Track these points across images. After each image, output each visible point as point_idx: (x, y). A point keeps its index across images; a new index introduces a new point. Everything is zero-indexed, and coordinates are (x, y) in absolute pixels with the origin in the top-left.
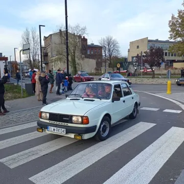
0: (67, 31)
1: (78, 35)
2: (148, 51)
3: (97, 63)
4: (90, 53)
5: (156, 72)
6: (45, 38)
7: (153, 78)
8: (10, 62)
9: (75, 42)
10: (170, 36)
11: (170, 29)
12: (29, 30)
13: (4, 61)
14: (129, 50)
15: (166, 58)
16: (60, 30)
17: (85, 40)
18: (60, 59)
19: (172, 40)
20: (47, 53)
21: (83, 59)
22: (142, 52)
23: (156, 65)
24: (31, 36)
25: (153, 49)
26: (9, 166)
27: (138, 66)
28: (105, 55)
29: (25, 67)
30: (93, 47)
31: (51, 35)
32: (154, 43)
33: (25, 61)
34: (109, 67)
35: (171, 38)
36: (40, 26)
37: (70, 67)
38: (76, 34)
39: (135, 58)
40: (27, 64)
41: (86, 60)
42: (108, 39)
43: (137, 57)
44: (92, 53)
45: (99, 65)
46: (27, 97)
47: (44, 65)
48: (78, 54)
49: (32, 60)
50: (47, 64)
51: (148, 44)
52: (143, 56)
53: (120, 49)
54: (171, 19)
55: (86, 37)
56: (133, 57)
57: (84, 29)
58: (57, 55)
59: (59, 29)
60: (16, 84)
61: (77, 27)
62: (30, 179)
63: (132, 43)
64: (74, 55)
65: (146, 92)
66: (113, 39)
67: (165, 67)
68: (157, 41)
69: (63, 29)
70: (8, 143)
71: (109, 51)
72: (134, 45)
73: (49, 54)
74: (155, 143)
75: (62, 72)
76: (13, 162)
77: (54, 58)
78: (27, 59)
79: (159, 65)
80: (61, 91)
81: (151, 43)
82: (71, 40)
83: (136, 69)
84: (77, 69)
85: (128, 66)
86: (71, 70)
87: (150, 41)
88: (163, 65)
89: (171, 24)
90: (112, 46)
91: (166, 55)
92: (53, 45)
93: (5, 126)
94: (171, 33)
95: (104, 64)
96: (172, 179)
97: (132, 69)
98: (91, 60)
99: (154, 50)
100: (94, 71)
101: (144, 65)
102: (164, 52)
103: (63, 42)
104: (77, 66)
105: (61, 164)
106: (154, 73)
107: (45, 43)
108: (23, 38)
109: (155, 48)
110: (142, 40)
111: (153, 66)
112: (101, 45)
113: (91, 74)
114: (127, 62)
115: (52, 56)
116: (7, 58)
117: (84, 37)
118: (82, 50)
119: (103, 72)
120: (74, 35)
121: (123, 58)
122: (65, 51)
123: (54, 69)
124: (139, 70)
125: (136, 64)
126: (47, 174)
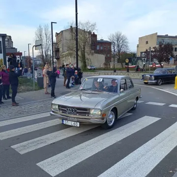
0: (77, 27)
1: (88, 31)
2: (157, 46)
3: (106, 58)
4: (100, 48)
6: (57, 34)
8: (25, 57)
9: (85, 38)
12: (43, 27)
13: (18, 56)
14: (138, 45)
15: (175, 53)
16: (71, 27)
17: (95, 36)
18: (71, 54)
20: (59, 49)
21: (92, 54)
22: (150, 47)
23: (165, 61)
24: (44, 32)
25: (162, 44)
26: (19, 152)
27: (147, 61)
28: (114, 51)
29: (38, 62)
30: (102, 43)
31: (62, 32)
32: (163, 38)
33: (38, 56)
34: (118, 62)
36: (52, 23)
37: (79, 62)
38: (86, 31)
39: (143, 54)
40: (40, 59)
41: (96, 55)
42: (117, 35)
43: (146, 52)
44: (102, 48)
45: (108, 60)
46: (39, 90)
47: (55, 60)
48: (87, 49)
49: (44, 55)
50: (58, 59)
51: (157, 39)
52: (152, 51)
53: (129, 45)
55: (95, 33)
56: (141, 53)
57: (94, 25)
58: (68, 50)
59: (70, 25)
61: (87, 23)
62: (37, 164)
63: (141, 39)
64: (84, 51)
65: (153, 87)
66: (122, 35)
67: (175, 62)
68: (166, 36)
69: (74, 26)
70: (19, 131)
71: (118, 46)
72: (144, 40)
73: (61, 50)
74: (158, 137)
75: (72, 67)
77: (65, 53)
78: (40, 54)
79: (168, 60)
80: (70, 85)
81: (160, 38)
82: (81, 36)
83: (145, 65)
84: (87, 64)
85: (137, 61)
86: (80, 65)
87: (159, 37)
88: (172, 61)
90: (121, 42)
91: (175, 50)
92: (65, 41)
93: (17, 116)
95: (112, 59)
96: (171, 171)
97: (141, 64)
98: (100, 55)
99: (163, 46)
100: (102, 66)
101: (152, 61)
102: (174, 47)
103: (73, 38)
104: (86, 61)
105: (66, 152)
107: (56, 38)
108: (36, 34)
109: (164, 43)
110: (151, 36)
111: (162, 61)
112: (110, 41)
113: (100, 69)
114: (135, 57)
115: (64, 51)
116: (21, 53)
117: (94, 33)
118: (91, 45)
119: (111, 67)
120: (84, 31)
121: (132, 53)
122: (75, 46)
123: (65, 64)
124: (148, 65)
125: (144, 60)
126: (52, 161)
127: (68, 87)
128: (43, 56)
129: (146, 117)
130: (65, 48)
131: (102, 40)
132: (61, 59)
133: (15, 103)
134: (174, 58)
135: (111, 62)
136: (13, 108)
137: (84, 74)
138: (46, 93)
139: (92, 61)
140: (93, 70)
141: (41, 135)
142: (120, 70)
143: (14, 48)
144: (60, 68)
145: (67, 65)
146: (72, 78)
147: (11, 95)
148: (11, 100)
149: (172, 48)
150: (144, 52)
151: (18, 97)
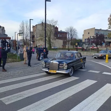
0: (46, 23)
1: (53, 25)
2: (95, 36)
3: (63, 42)
4: (60, 36)
5: (99, 49)
6: (33, 27)
7: (97, 52)
8: (12, 40)
9: (51, 29)
10: (108, 27)
11: (109, 23)
12: (24, 22)
13: (8, 40)
14: (83, 35)
15: (106, 40)
16: (42, 22)
17: (57, 28)
18: (41, 39)
19: (110, 30)
21: (55, 40)
22: (91, 36)
24: (25, 25)
26: (5, 103)
28: (69, 38)
29: (21, 43)
30: (62, 33)
31: (37, 25)
32: (99, 31)
33: (21, 40)
34: (71, 45)
35: (110, 29)
36: (30, 20)
37: (47, 44)
38: (51, 25)
40: (22, 42)
41: (57, 40)
42: (71, 28)
43: (88, 39)
44: (61, 36)
45: (65, 43)
46: (20, 61)
47: (31, 43)
48: (52, 36)
50: (33, 42)
51: (95, 31)
52: (92, 39)
53: (77, 34)
54: (109, 17)
56: (85, 39)
57: (56, 22)
58: (40, 37)
59: (42, 21)
60: (14, 53)
61: (52, 20)
63: (85, 31)
64: (50, 37)
65: (93, 61)
66: (74, 28)
67: (106, 46)
68: (101, 30)
69: (44, 22)
70: (6, 89)
71: (71, 35)
72: (87, 32)
73: (35, 36)
74: (95, 93)
75: (42, 47)
76: (8, 100)
77: (38, 38)
78: (22, 39)
79: (101, 44)
80: (41, 58)
81: (97, 31)
82: (48, 28)
83: (87, 47)
86: (47, 46)
88: (104, 45)
89: (109, 20)
90: (73, 32)
91: (106, 39)
92: (38, 31)
93: (5, 79)
94: (109, 25)
95: (67, 43)
97: (85, 47)
98: (60, 40)
100: (61, 47)
101: (92, 44)
102: (105, 36)
103: (44, 29)
104: (51, 44)
105: (36, 103)
106: (98, 50)
107: (33, 29)
108: (20, 26)
109: (99, 34)
110: (92, 29)
111: (98, 45)
112: (66, 32)
113: (60, 49)
114: (82, 42)
115: (37, 37)
116: (10, 38)
117: (56, 26)
118: (55, 34)
119: (67, 48)
120: (50, 25)
121: (79, 39)
122: (44, 34)
123: (38, 45)
124: (89, 47)
125: (87, 44)
126: (27, 109)
127: (39, 60)
128: (24, 40)
129: (88, 80)
130: (38, 35)
131: (61, 31)
132: (35, 42)
133: (5, 70)
134: (105, 43)
135: (66, 44)
136: (3, 73)
137: (50, 52)
138: (25, 64)
139: (55, 44)
140: (56, 49)
141: (20, 91)
142: (72, 49)
143: (6, 35)
144: (35, 47)
145: (39, 46)
146: (42, 54)
147: (2, 65)
148: (2, 67)
149: (104, 37)
150: (87, 39)
151: (6, 66)
